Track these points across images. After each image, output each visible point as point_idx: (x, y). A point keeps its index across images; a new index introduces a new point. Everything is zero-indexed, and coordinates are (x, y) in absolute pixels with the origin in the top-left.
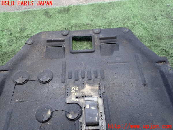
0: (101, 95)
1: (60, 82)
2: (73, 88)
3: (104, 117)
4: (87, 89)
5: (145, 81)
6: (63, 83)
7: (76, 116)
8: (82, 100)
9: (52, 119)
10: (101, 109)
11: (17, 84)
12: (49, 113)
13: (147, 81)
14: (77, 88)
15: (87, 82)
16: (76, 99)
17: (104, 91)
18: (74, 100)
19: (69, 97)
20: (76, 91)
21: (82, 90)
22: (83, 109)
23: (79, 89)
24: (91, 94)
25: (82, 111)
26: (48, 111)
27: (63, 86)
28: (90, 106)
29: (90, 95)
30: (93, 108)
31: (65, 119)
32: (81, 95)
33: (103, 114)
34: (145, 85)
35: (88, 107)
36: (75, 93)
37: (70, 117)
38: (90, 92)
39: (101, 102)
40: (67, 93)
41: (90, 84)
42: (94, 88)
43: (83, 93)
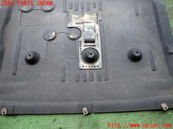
0: (98, 22)
1: (62, 11)
2: (73, 16)
3: (99, 38)
4: (86, 17)
5: (138, 12)
6: (65, 12)
7: (76, 36)
8: (80, 26)
9: (56, 39)
10: (98, 32)
11: (22, 11)
12: (54, 34)
13: (139, 12)
14: (77, 17)
15: (86, 12)
16: (77, 25)
17: (101, 19)
18: (75, 25)
19: (70, 23)
20: (76, 18)
21: (82, 18)
22: (82, 32)
23: (79, 17)
24: (89, 21)
25: (81, 33)
26: (52, 32)
27: (65, 15)
28: (88, 29)
30: (91, 30)
31: (67, 39)
32: (80, 22)
33: (99, 36)
34: (137, 15)
35: (86, 29)
36: (76, 21)
37: (71, 37)
39: (97, 27)
40: (69, 20)
41: (88, 14)
42: (91, 16)
43: (82, 20)
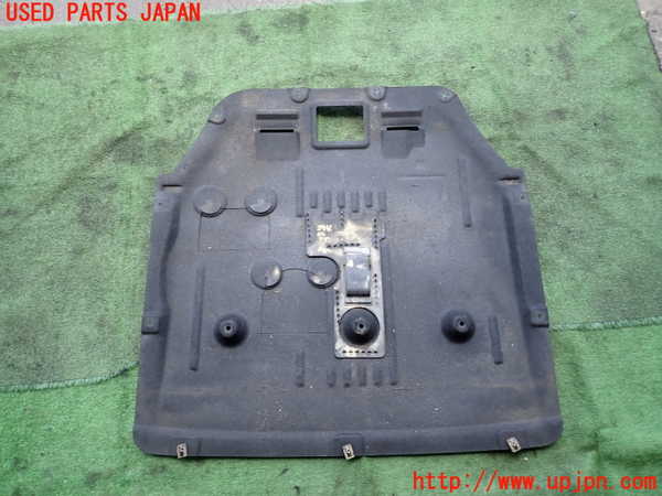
0: (378, 243)
1: (294, 214)
2: (321, 227)
3: (380, 283)
4: (350, 230)
5: (470, 219)
6: (300, 216)
7: (327, 280)
8: (338, 253)
9: (284, 280)
10: (377, 269)
11: (203, 214)
12: (277, 272)
13: (474, 220)
14: (329, 228)
15: (350, 217)
16: (329, 250)
17: (383, 236)
18: (324, 251)
19: (313, 246)
20: (327, 233)
21: (340, 233)
22: (342, 269)
23: (334, 230)
24: (356, 239)
25: (339, 271)
26: (273, 269)
27: (300, 222)
28: (355, 263)
29: (355, 243)
30: (360, 266)
31: (306, 281)
32: (336, 241)
33: (379, 278)
34: (469, 226)
35: (350, 264)
36: (326, 239)
37: (317, 281)
38: (355, 236)
39: (375, 257)
40: (310, 238)
41: (355, 221)
42: (363, 228)
43: (340, 237)
